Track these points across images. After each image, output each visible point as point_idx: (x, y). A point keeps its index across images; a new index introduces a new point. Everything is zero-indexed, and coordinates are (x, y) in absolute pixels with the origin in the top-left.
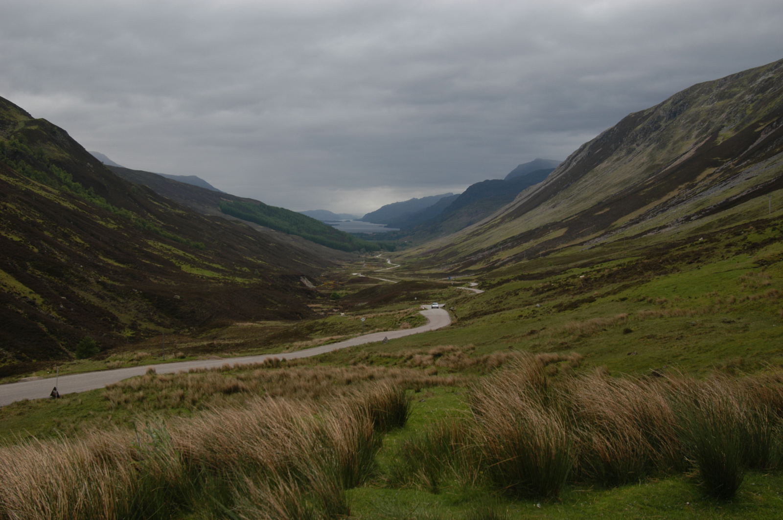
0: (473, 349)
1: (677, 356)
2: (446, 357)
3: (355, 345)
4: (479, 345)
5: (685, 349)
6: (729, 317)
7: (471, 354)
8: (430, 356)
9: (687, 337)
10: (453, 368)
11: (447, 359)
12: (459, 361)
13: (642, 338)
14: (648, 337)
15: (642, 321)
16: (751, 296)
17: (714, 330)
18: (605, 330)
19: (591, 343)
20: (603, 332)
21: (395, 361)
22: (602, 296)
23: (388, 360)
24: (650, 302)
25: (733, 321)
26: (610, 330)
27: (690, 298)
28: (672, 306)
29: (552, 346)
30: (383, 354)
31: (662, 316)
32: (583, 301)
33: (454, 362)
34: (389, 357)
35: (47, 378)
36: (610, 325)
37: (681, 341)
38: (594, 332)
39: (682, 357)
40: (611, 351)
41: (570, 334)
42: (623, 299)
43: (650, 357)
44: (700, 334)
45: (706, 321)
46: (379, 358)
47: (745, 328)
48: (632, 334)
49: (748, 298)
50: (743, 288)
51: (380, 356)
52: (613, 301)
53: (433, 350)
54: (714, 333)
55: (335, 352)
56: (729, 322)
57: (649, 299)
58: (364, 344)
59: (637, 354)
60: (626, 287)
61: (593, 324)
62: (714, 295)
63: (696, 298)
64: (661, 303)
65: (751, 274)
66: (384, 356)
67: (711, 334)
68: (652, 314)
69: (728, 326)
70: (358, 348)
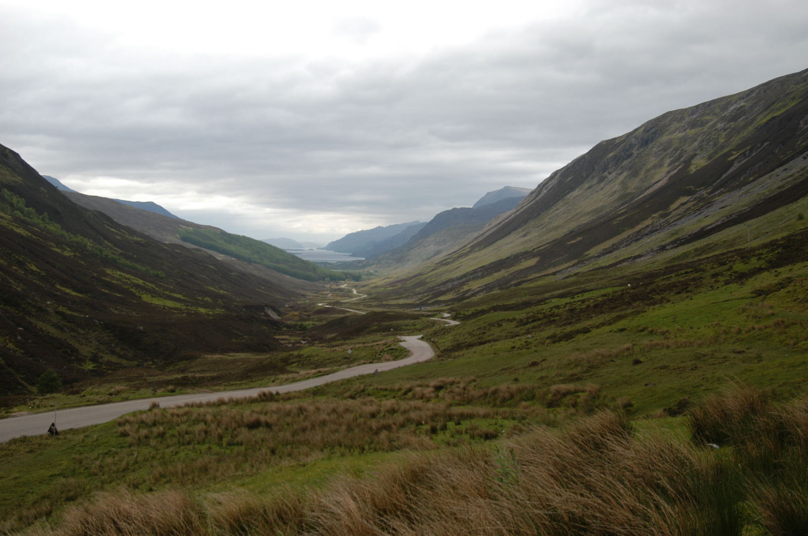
0: (474, 381)
1: (697, 387)
2: (449, 390)
3: (346, 377)
4: (478, 377)
5: (703, 379)
6: (738, 347)
7: (475, 386)
8: (432, 389)
9: (701, 367)
10: (459, 400)
11: (452, 392)
12: (464, 393)
13: (655, 369)
14: (662, 368)
15: (648, 352)
16: (756, 326)
17: (727, 361)
18: (613, 361)
19: (602, 374)
20: (611, 363)
21: (393, 394)
22: (597, 327)
23: (386, 393)
24: (651, 332)
25: (744, 352)
26: (618, 362)
27: (691, 328)
28: (676, 337)
29: (562, 378)
30: (379, 387)
31: (668, 347)
32: (578, 332)
33: (459, 394)
34: (386, 390)
35: (37, 413)
36: (617, 356)
37: (697, 371)
38: (602, 363)
39: (703, 388)
40: (626, 382)
41: (576, 366)
42: (622, 330)
43: (670, 388)
44: (714, 364)
45: (716, 351)
46: (376, 391)
47: (759, 358)
48: (643, 364)
49: (753, 328)
50: (745, 318)
51: (377, 389)
52: (611, 331)
53: (433, 383)
54: (727, 363)
55: (327, 385)
56: (739, 352)
57: (650, 329)
58: (355, 377)
59: (654, 384)
60: (620, 318)
61: (598, 354)
62: (716, 325)
63: (698, 328)
64: (663, 333)
65: (751, 304)
66: (381, 389)
67: (724, 364)
68: (658, 344)
69: (740, 356)
70: (349, 381)
